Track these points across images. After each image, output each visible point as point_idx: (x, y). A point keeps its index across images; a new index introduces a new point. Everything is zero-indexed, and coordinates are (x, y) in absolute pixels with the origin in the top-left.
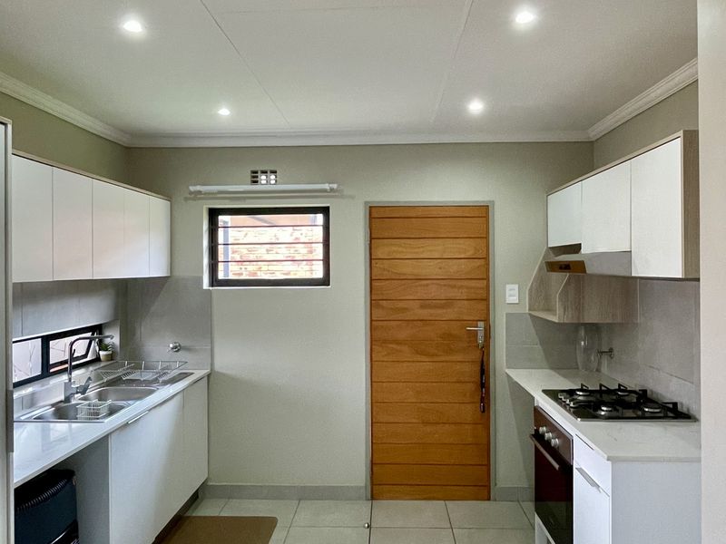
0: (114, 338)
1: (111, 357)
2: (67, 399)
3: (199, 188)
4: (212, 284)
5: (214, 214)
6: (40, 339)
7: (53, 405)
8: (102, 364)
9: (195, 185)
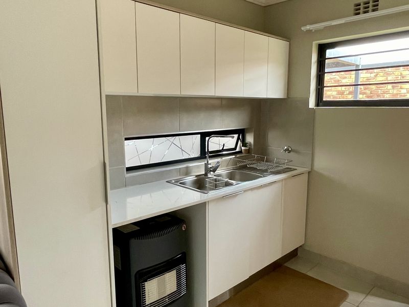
0: (250, 139)
1: (248, 151)
2: (206, 174)
3: (308, 27)
4: (317, 105)
5: (322, 49)
6: (199, 135)
7: (196, 176)
8: (243, 155)
9: (306, 25)
